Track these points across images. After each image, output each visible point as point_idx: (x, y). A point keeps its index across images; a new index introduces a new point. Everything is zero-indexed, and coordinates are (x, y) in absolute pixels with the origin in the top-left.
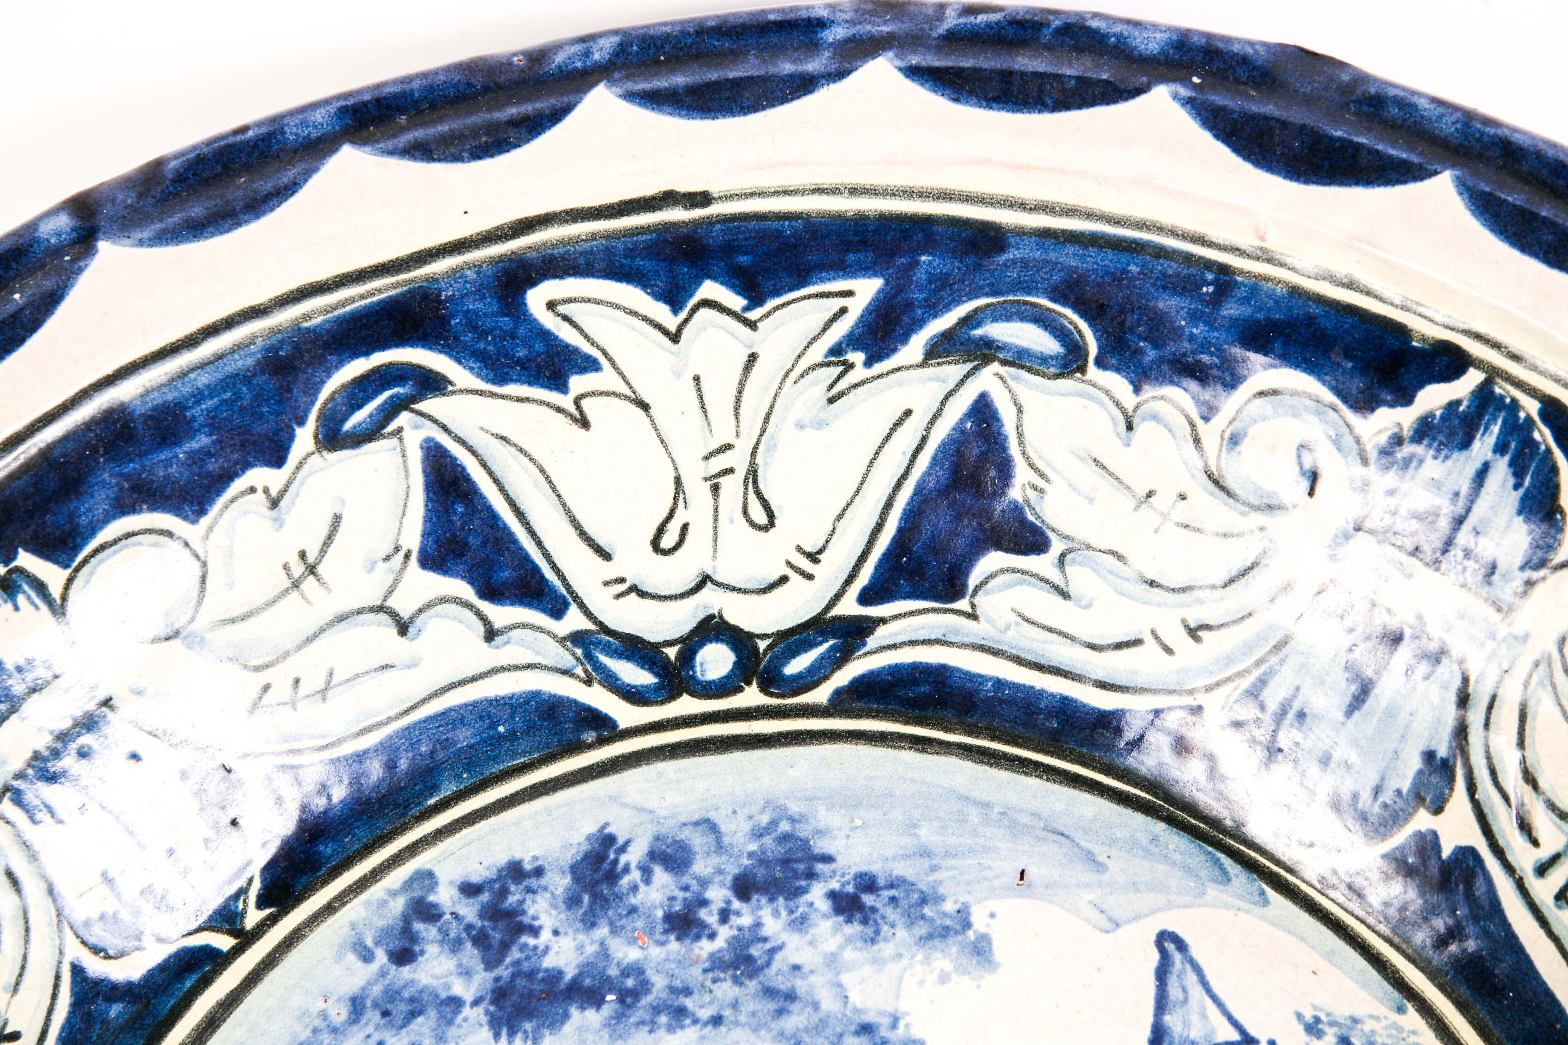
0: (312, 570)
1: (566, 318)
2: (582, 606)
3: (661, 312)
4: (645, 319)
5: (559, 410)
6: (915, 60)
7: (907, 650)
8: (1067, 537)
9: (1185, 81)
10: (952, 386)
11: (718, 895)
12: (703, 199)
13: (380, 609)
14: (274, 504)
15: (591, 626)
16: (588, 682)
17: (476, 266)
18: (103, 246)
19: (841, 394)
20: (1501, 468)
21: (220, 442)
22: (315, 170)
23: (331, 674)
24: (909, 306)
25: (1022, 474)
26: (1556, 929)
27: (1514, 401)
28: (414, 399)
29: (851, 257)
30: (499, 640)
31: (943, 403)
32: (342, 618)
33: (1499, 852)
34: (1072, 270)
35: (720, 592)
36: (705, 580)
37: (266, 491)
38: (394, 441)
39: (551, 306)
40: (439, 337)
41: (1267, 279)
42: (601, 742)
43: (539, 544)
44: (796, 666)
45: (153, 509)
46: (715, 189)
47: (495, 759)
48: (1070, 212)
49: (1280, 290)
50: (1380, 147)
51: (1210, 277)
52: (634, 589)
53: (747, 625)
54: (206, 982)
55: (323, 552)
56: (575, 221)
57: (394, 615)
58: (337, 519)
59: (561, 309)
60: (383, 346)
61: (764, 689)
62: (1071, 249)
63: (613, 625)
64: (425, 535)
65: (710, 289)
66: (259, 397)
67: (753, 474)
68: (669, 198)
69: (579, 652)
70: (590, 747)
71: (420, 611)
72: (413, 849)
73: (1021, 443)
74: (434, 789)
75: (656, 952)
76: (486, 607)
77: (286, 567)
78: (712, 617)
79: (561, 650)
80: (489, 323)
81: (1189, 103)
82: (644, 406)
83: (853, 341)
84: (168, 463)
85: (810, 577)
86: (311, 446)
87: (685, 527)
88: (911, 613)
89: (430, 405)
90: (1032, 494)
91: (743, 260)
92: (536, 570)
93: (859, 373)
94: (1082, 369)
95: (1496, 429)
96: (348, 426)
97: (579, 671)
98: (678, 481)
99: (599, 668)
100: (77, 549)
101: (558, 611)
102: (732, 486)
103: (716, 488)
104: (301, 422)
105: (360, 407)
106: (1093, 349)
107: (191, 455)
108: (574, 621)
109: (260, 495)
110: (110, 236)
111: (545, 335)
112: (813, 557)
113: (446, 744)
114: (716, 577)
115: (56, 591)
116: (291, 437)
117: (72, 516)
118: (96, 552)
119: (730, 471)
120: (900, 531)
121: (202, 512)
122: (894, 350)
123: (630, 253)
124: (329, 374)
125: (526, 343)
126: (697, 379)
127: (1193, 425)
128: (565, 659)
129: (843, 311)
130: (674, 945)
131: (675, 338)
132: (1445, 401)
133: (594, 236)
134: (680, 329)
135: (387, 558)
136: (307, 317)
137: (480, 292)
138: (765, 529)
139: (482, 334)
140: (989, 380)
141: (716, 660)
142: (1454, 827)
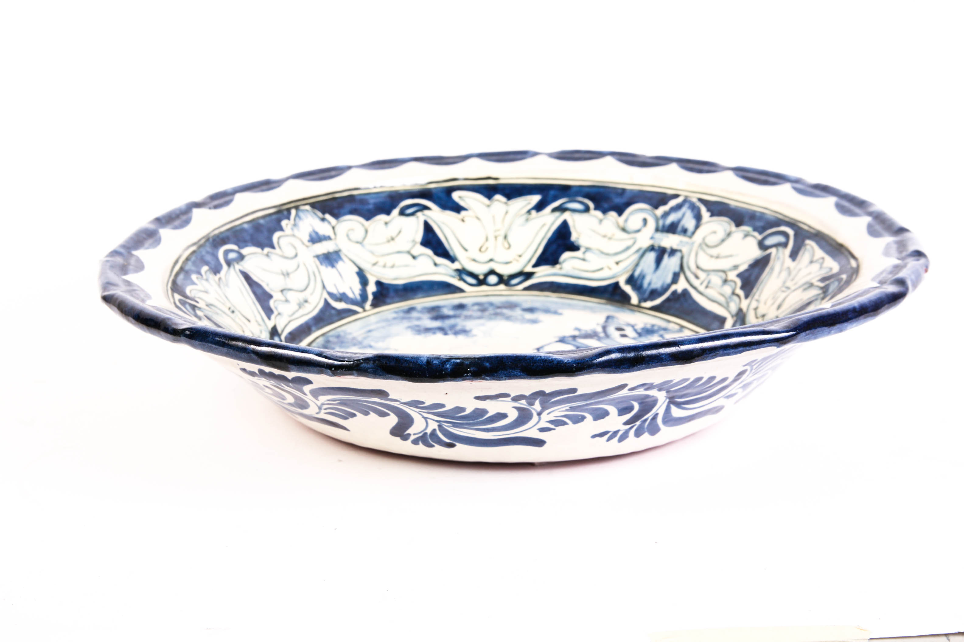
0: (393, 240)
1: (461, 199)
2: (459, 262)
3: (485, 200)
4: (481, 201)
5: (458, 218)
7: (543, 278)
8: (585, 247)
9: (615, 156)
10: (557, 218)
12: (497, 179)
13: (409, 252)
14: (386, 224)
15: (461, 268)
16: (459, 281)
17: (441, 187)
19: (529, 220)
20: (689, 212)
21: (375, 208)
23: (394, 263)
24: (548, 201)
25: (574, 235)
27: (691, 200)
28: (422, 210)
29: (533, 192)
30: (437, 266)
31: (555, 222)
32: (398, 252)
34: (587, 192)
35: (494, 263)
36: (491, 260)
37: (385, 220)
38: (417, 218)
39: (458, 196)
40: (430, 199)
41: (633, 189)
42: (459, 293)
43: (450, 246)
44: (514, 281)
45: (358, 216)
46: (500, 177)
48: (587, 181)
50: (659, 162)
51: (620, 190)
52: (473, 260)
53: (501, 272)
55: (396, 236)
57: (412, 254)
58: (401, 230)
59: (460, 197)
60: (417, 199)
61: (505, 286)
62: (587, 188)
63: (467, 269)
64: (422, 238)
65: (498, 197)
66: (385, 202)
67: (506, 236)
68: (489, 178)
69: (458, 273)
70: (456, 293)
71: (419, 255)
73: (574, 228)
76: (435, 257)
77: (387, 237)
78: (492, 269)
79: (453, 272)
80: (442, 198)
81: (614, 159)
82: (480, 220)
83: (533, 208)
84: (362, 209)
85: (518, 261)
86: (397, 214)
87: (488, 247)
88: (545, 269)
89: (426, 212)
90: (576, 239)
91: (507, 192)
92: (448, 251)
93: (534, 215)
94: (589, 211)
95: (687, 206)
96: (406, 212)
97: (457, 278)
98: (487, 237)
99: (462, 278)
100: (340, 218)
101: (453, 262)
102: (500, 239)
103: (496, 239)
104: (396, 208)
105: (409, 210)
106: (592, 207)
107: (368, 208)
108: (457, 265)
109: (383, 221)
110: (356, 169)
111: (456, 202)
112: (519, 257)
114: (495, 260)
115: (333, 224)
116: (393, 211)
117: (340, 211)
118: (344, 220)
119: (500, 235)
120: (543, 250)
121: (369, 220)
122: (544, 210)
123: (479, 188)
124: (403, 202)
125: (451, 203)
126: (493, 216)
127: (616, 219)
128: (454, 274)
129: (530, 203)
131: (488, 206)
132: (675, 203)
133: (470, 184)
134: (490, 204)
135: (412, 241)
136: (399, 190)
137: (440, 192)
138: (508, 249)
139: (440, 200)
140: (567, 216)
141: (493, 279)
142: (681, 286)
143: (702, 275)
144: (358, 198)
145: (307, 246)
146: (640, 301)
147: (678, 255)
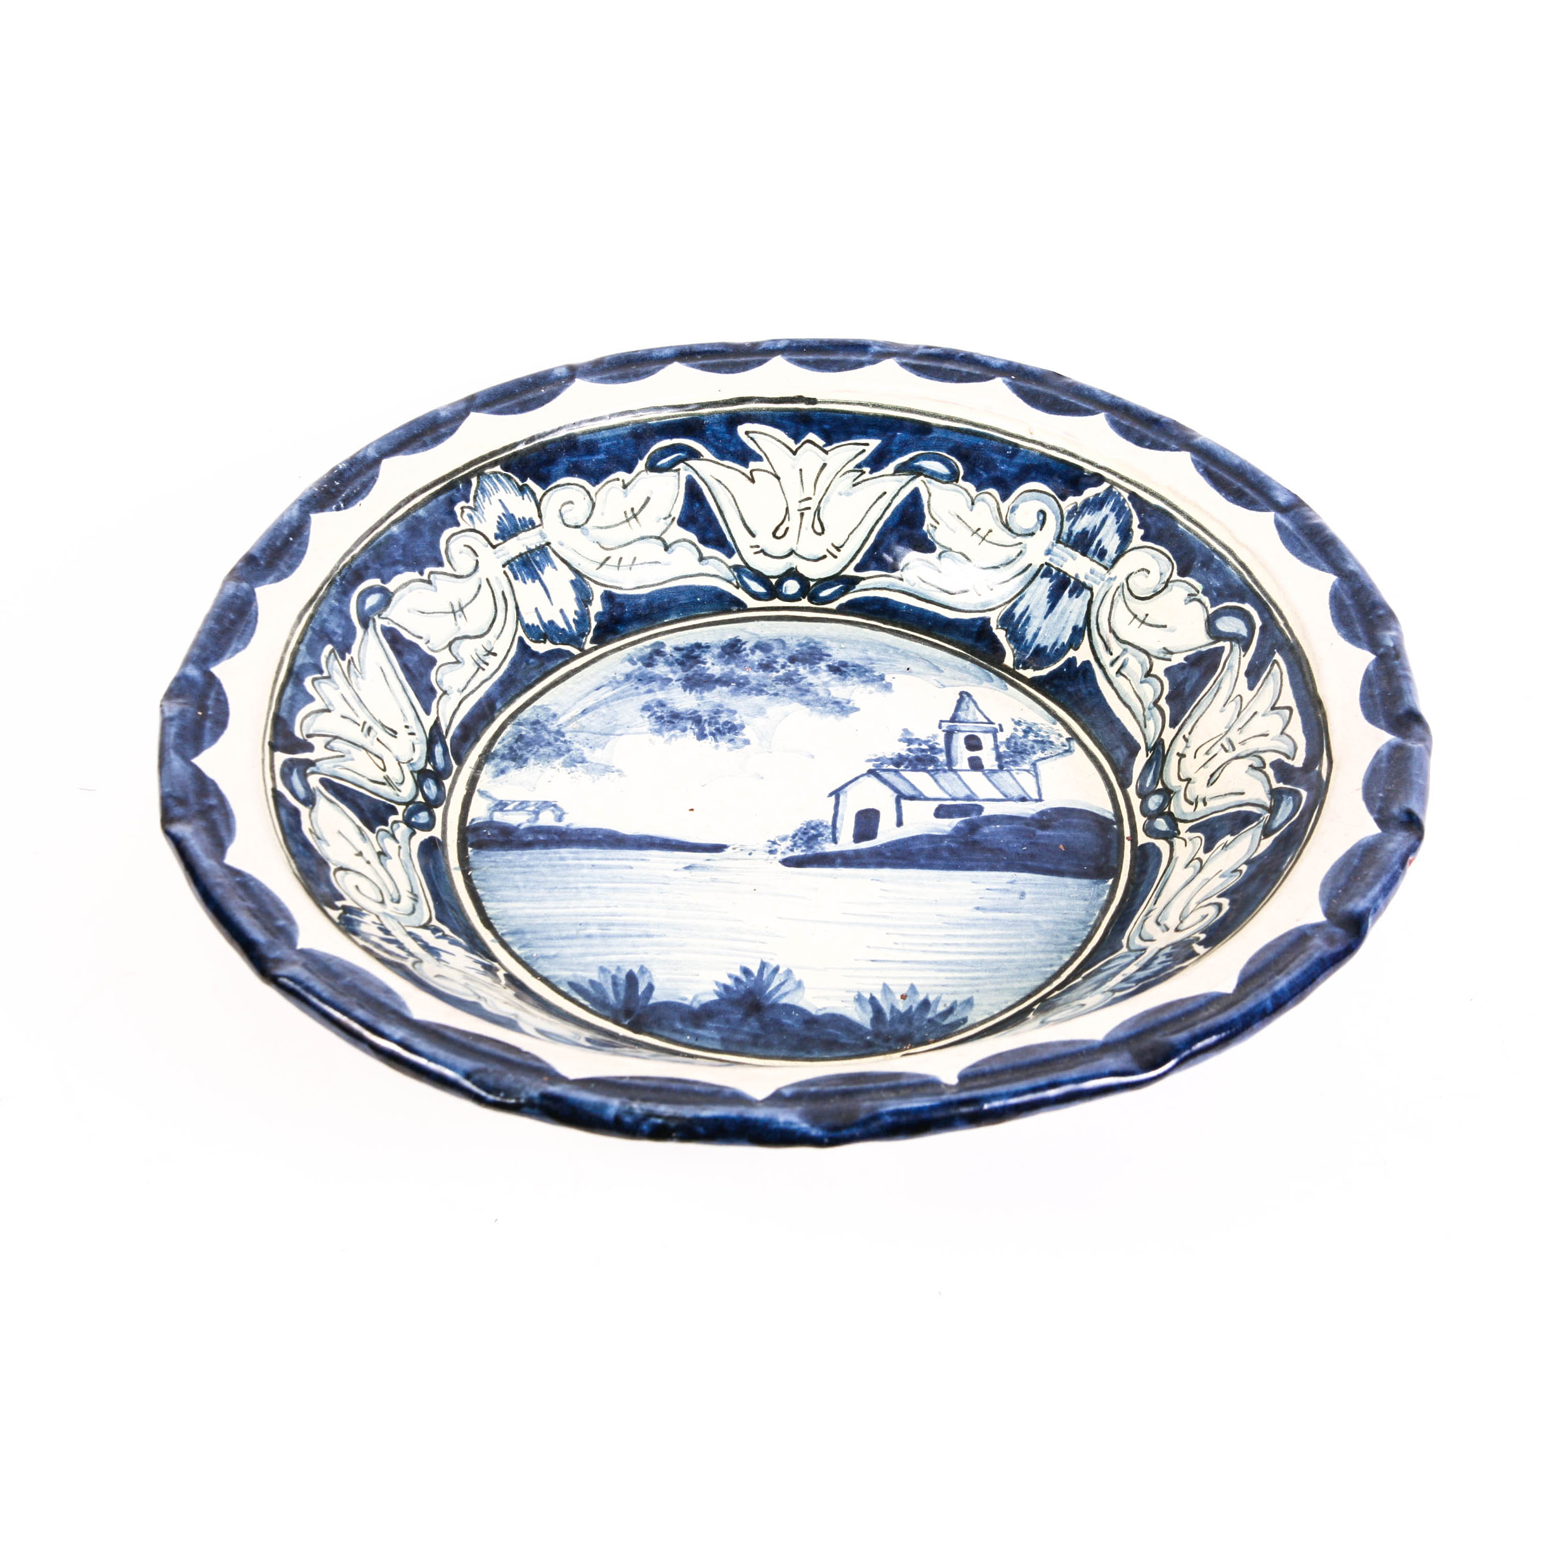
0: (635, 516)
1: (752, 439)
2: (740, 554)
3: (790, 442)
4: (784, 444)
5: (743, 474)
6: (904, 361)
7: (872, 591)
8: (943, 546)
9: (1009, 377)
10: (903, 484)
11: (781, 660)
12: (813, 401)
13: (659, 538)
14: (625, 487)
15: (742, 564)
16: (737, 587)
17: (720, 413)
18: (577, 380)
19: (858, 483)
20: (1112, 518)
21: (609, 458)
22: (663, 368)
23: (635, 559)
24: (890, 451)
25: (928, 520)
26: (1115, 685)
27: (1119, 494)
28: (687, 459)
29: (870, 431)
30: (704, 562)
31: (899, 491)
32: (643, 538)
33: (1097, 660)
34: (957, 442)
35: (798, 559)
36: (792, 552)
37: (623, 481)
38: (676, 474)
39: (747, 433)
40: (701, 437)
41: (1032, 449)
42: (739, 611)
43: (727, 525)
44: (825, 593)
45: (580, 477)
46: (819, 399)
47: (694, 611)
48: (959, 421)
49: (1037, 453)
50: (1079, 404)
51: (1010, 448)
52: (762, 551)
53: (807, 574)
54: (566, 663)
55: (640, 510)
56: (761, 402)
57: (664, 541)
58: (648, 499)
59: (751, 435)
60: (678, 437)
61: (810, 600)
62: (957, 435)
63: (751, 565)
64: (682, 513)
65: (811, 436)
66: (626, 445)
67: (818, 510)
68: (800, 399)
69: (736, 574)
70: (734, 612)
71: (675, 542)
72: (656, 635)
73: (929, 508)
74: (668, 616)
75: (753, 674)
76: (701, 546)
77: (625, 513)
78: (792, 568)
79: (728, 572)
80: (721, 435)
81: (1009, 384)
82: (778, 478)
83: (866, 463)
84: (587, 461)
85: (835, 557)
86: (644, 468)
87: (787, 529)
88: (876, 576)
89: (692, 463)
90: (931, 529)
91: (826, 427)
92: (724, 536)
93: (867, 476)
94: (957, 481)
95: (1112, 503)
96: (659, 464)
97: (734, 582)
98: (787, 509)
99: (743, 582)
100: (549, 484)
101: (730, 554)
102: (809, 515)
103: (802, 515)
104: (641, 458)
105: (665, 457)
106: (962, 473)
107: (597, 460)
108: (736, 560)
109: (620, 483)
110: (579, 377)
111: (743, 444)
112: (838, 549)
113: (675, 601)
114: (797, 552)
115: (538, 497)
116: (637, 463)
117: (549, 471)
118: (556, 487)
119: (809, 508)
120: (875, 541)
121: (597, 483)
122: (882, 468)
123: (782, 418)
124: (655, 442)
125: (734, 445)
126: (801, 470)
127: (998, 504)
128: (729, 575)
129: (864, 451)
130: (761, 672)
131: (794, 453)
132: (1094, 494)
133: (768, 409)
134: (797, 450)
135: (665, 519)
136: (650, 420)
137: (719, 423)
138: (820, 534)
139: (718, 439)
140: (919, 483)
141: (791, 587)
142: (1082, 654)
143: (1117, 648)
144: (581, 439)
145: (494, 547)
146: (1016, 664)
147: (1086, 594)
